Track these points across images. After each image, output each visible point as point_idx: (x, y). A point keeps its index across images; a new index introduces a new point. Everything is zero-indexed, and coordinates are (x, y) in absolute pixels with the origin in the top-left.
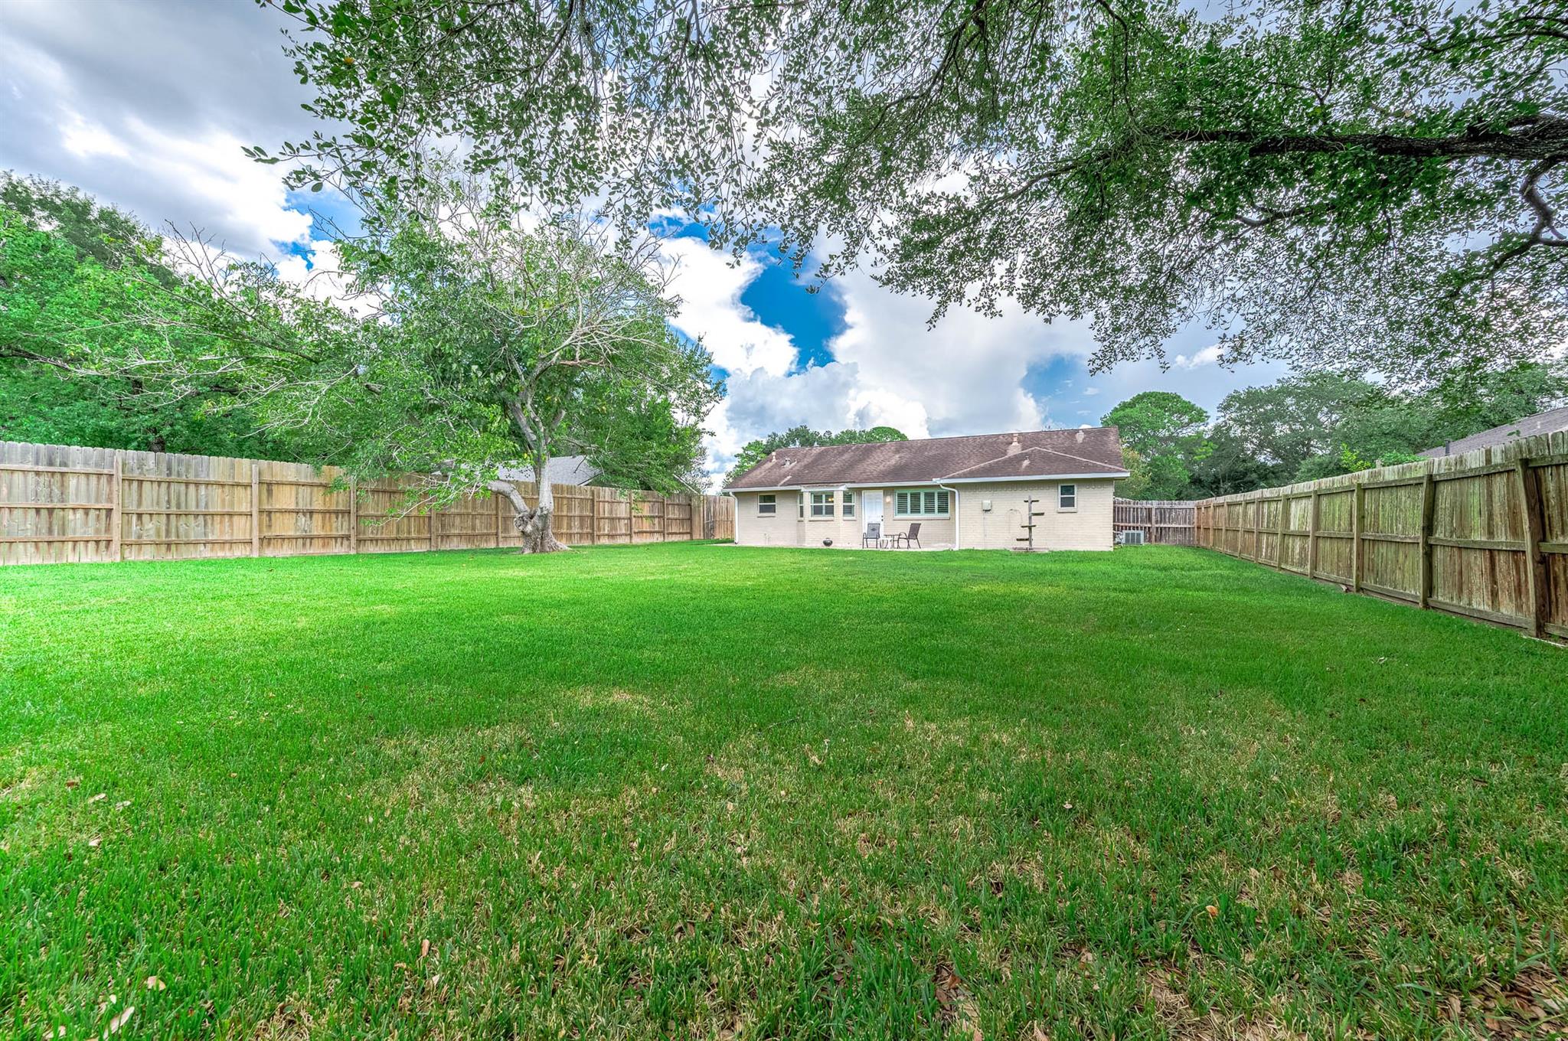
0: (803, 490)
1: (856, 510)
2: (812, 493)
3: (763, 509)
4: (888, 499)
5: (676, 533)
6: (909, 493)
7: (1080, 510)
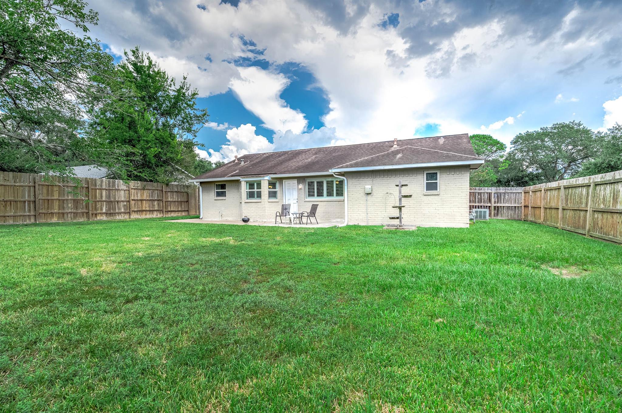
0: (241, 180)
1: (279, 194)
2: (247, 182)
3: (219, 194)
4: (301, 186)
5: (174, 211)
6: (315, 181)
7: (441, 193)
